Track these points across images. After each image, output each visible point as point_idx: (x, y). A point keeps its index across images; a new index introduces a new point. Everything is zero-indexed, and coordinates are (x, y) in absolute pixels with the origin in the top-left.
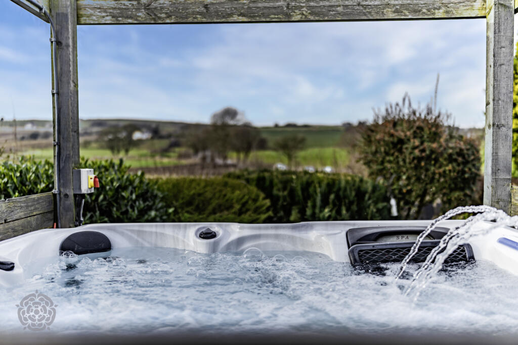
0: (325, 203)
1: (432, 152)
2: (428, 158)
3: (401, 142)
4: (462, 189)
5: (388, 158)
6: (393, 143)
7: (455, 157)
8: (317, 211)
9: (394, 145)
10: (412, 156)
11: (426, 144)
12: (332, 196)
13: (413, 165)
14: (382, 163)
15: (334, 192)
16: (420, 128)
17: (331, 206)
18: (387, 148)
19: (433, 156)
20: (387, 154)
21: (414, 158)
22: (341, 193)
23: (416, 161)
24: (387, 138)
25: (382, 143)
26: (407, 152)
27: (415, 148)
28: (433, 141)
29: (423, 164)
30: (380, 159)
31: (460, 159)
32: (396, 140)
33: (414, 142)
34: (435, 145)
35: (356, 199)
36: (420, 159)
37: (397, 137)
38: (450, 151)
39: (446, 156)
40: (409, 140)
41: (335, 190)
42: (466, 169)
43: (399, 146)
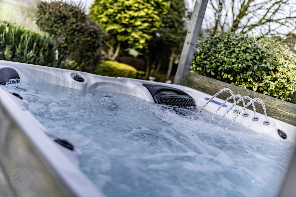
0: (30, 48)
1: (82, 28)
2: (79, 31)
3: (65, 17)
4: (92, 52)
5: (56, 25)
6: (60, 17)
7: (92, 34)
8: (25, 52)
9: (61, 18)
10: (71, 28)
11: (79, 23)
12: (35, 44)
13: (70, 33)
14: (52, 27)
15: (36, 42)
16: (77, 12)
17: (34, 50)
18: (56, 19)
19: (82, 30)
20: (55, 22)
21: (72, 29)
22: (40, 43)
23: (72, 31)
24: (57, 13)
25: (53, 15)
26: (69, 25)
27: (73, 23)
28: (83, 22)
29: (76, 33)
30: (50, 25)
31: (95, 36)
32: (62, 15)
33: (73, 20)
34: (84, 24)
35: (48, 48)
36: (75, 30)
37: (64, 14)
38: (91, 30)
39: (88, 32)
40: (70, 17)
41: (37, 40)
42: (96, 42)
43: (63, 20)
